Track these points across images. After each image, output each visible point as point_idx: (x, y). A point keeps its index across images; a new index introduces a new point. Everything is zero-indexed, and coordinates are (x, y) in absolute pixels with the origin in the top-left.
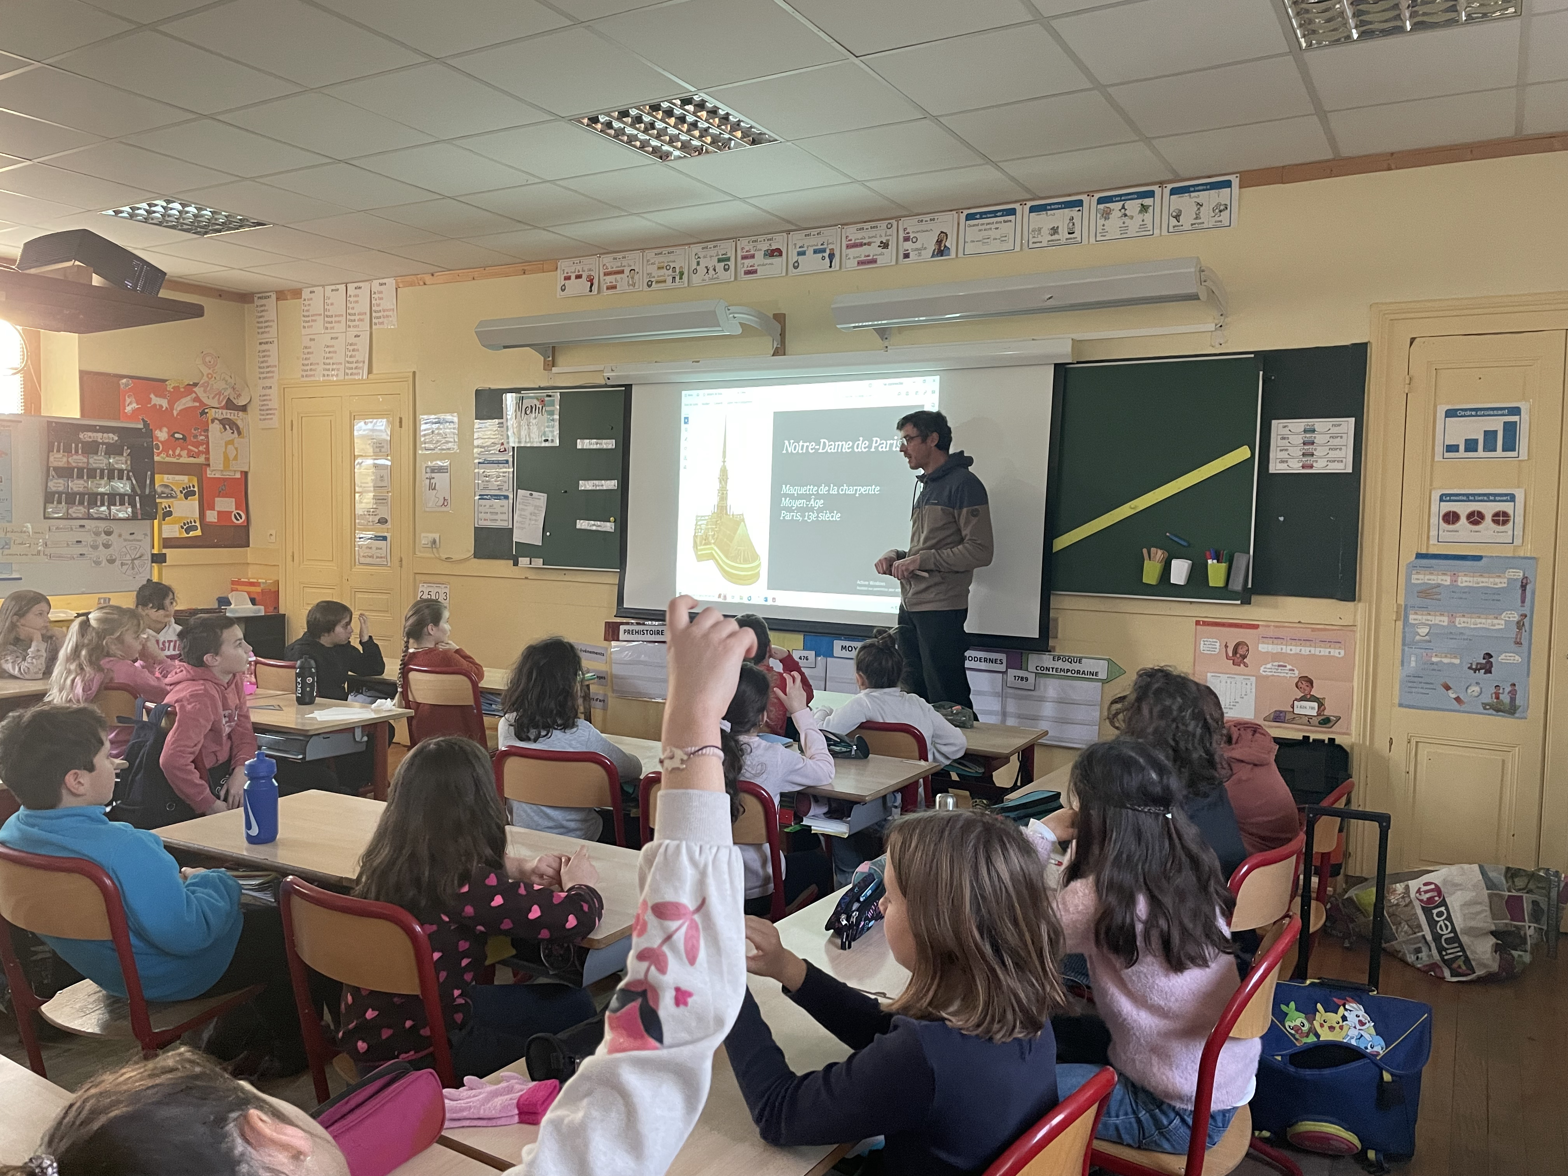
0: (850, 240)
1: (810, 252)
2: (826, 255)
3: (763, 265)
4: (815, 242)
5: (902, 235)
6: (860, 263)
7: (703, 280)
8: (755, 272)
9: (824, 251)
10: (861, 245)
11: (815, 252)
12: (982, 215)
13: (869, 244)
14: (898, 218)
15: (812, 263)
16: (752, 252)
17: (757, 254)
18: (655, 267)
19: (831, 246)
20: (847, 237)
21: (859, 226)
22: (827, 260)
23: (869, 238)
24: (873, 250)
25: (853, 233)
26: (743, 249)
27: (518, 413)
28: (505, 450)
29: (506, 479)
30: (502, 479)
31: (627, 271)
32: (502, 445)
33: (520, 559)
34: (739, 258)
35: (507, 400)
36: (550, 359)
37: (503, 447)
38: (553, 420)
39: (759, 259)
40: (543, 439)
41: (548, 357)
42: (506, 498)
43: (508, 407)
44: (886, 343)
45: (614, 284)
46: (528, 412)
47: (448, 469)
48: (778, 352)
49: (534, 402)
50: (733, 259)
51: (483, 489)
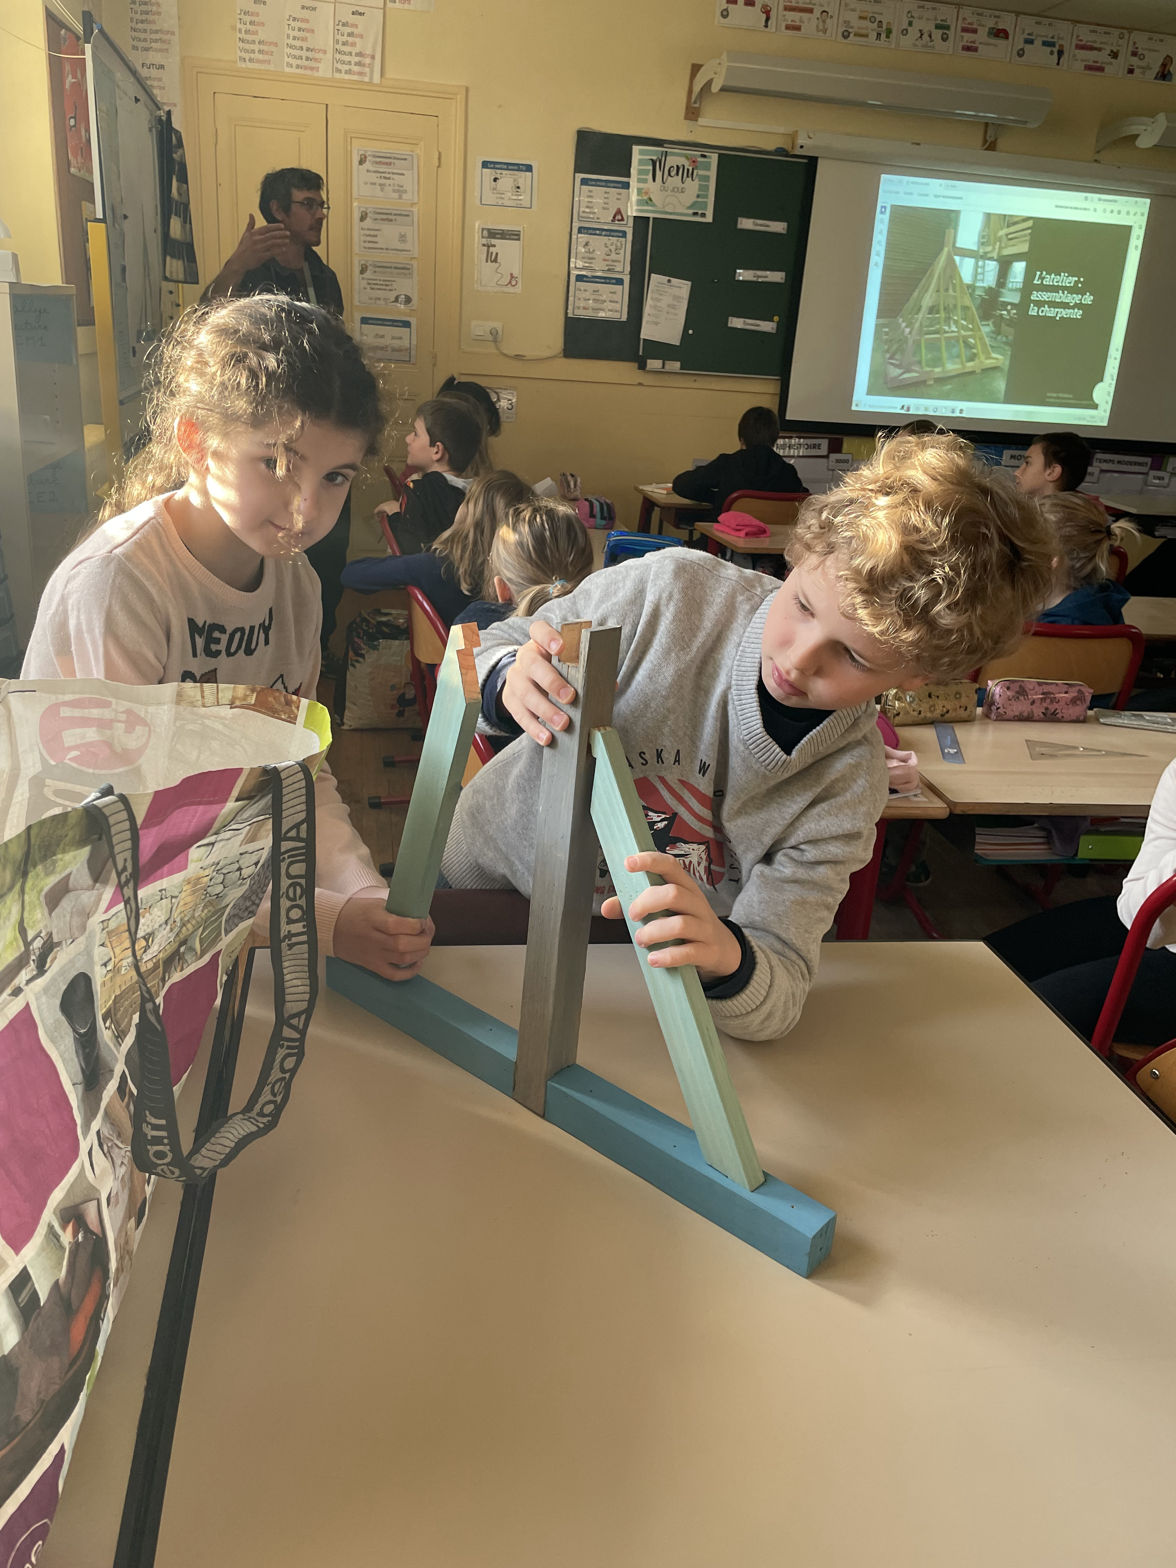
0: (1081, 40)
1: (1038, 43)
2: (1055, 50)
3: (986, 44)
4: (1043, 31)
5: (1131, 48)
6: (1088, 68)
7: (915, 45)
8: (975, 50)
9: (1052, 45)
10: (1091, 48)
11: (1045, 44)
13: (1099, 49)
14: (1131, 30)
15: (1038, 53)
16: (974, 26)
17: (980, 29)
18: (856, 15)
19: (1061, 42)
20: (1078, 36)
21: (1093, 27)
22: (1056, 55)
23: (1101, 43)
24: (1102, 57)
25: (1085, 34)
26: (964, 19)
27: (659, 174)
28: (622, 220)
29: (620, 257)
30: (614, 256)
31: (817, 11)
32: (619, 212)
33: (649, 361)
34: (959, 29)
35: (641, 153)
36: (697, 105)
37: (619, 215)
38: (707, 188)
39: (982, 35)
40: (691, 212)
41: (695, 102)
42: (620, 282)
43: (641, 162)
44: (1097, 157)
45: (798, 23)
46: (673, 173)
47: (519, 235)
48: (991, 147)
49: (681, 161)
50: (953, 28)
51: (584, 268)
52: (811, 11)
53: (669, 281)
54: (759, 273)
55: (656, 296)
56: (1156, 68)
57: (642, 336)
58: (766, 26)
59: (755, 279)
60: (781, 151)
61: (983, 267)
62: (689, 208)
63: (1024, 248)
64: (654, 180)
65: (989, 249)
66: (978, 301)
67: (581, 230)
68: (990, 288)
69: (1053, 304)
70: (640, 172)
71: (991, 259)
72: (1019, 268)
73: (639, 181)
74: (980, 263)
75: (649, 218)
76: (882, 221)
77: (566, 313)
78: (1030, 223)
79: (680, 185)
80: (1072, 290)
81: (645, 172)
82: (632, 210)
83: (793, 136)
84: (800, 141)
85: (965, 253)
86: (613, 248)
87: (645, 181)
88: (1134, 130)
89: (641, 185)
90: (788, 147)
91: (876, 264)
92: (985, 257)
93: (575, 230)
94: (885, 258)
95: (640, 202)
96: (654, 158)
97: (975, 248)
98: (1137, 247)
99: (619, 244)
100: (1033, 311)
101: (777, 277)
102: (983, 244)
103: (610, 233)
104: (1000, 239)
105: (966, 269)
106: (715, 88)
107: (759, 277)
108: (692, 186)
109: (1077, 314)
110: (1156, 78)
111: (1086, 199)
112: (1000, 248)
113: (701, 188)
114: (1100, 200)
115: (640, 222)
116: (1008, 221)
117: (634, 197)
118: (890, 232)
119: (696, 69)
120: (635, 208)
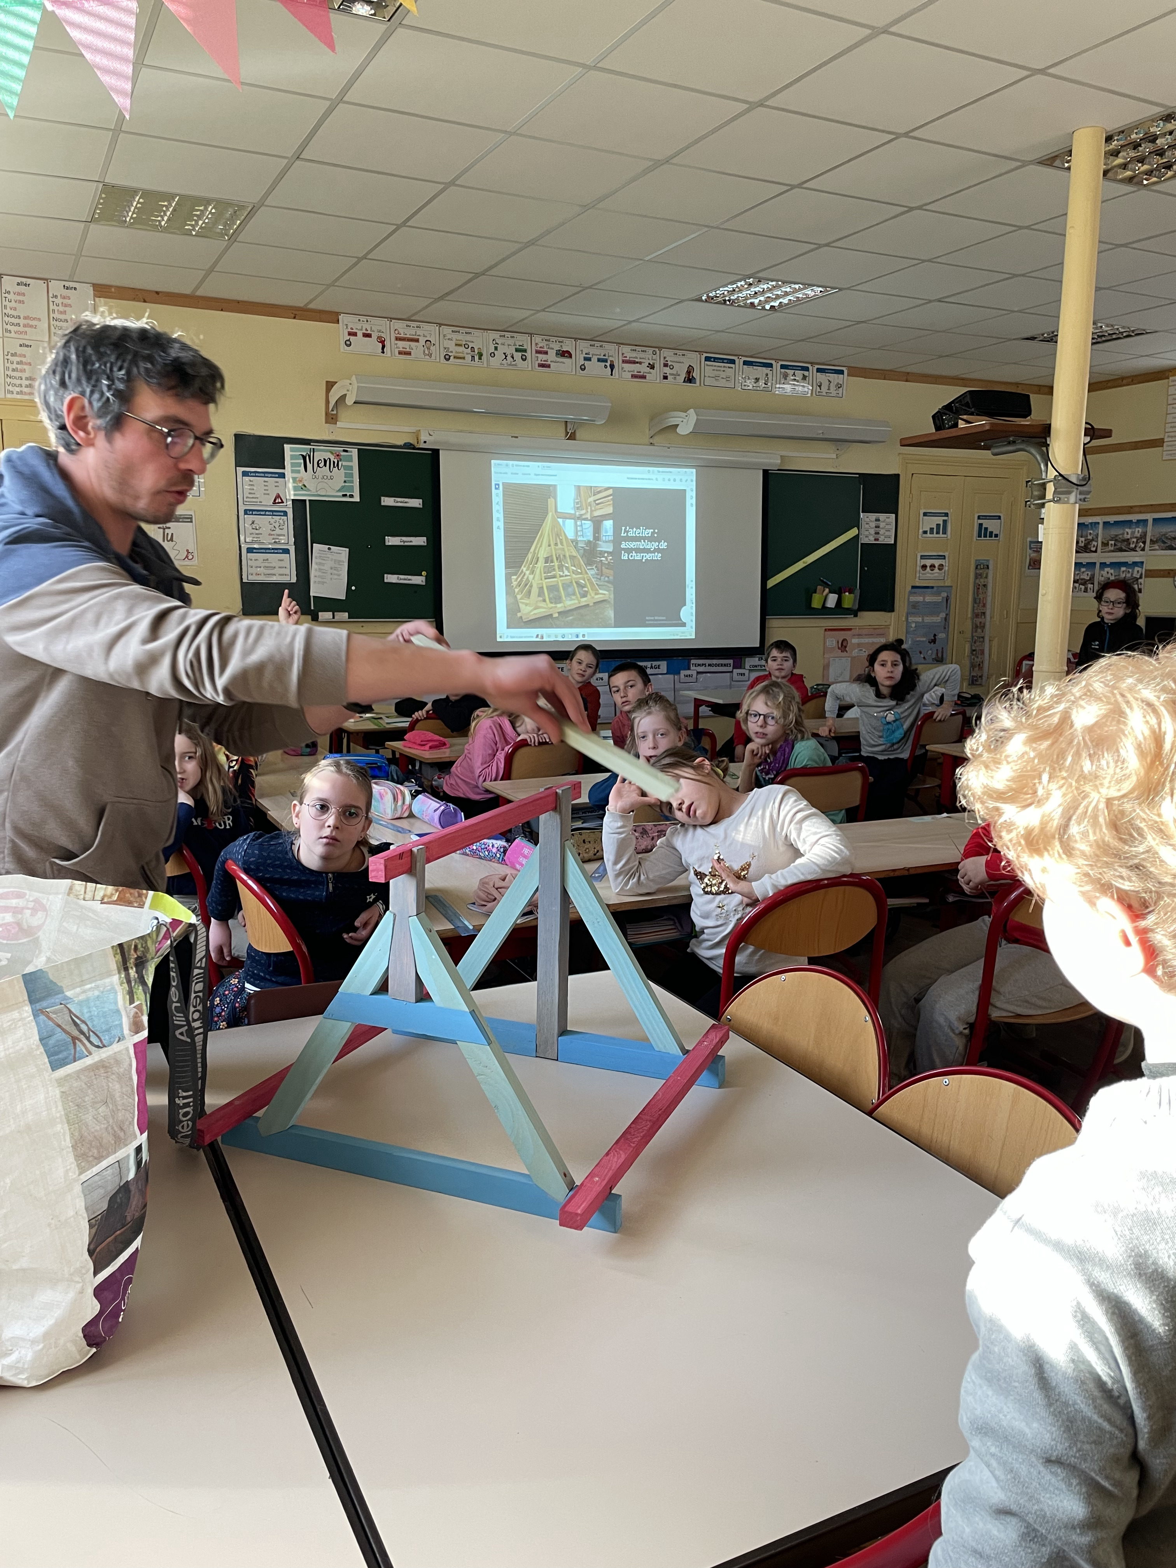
0: (626, 357)
1: (594, 359)
2: (608, 364)
3: (555, 362)
4: (596, 352)
5: (662, 362)
6: (633, 376)
7: (501, 364)
8: (549, 366)
9: (606, 361)
10: (635, 362)
11: (599, 360)
12: (715, 360)
13: (640, 363)
14: (660, 348)
15: (594, 367)
16: (545, 349)
17: (549, 351)
18: (453, 343)
19: (611, 359)
20: (623, 354)
21: (634, 348)
22: (609, 368)
23: (641, 358)
24: (643, 369)
25: (628, 352)
26: (536, 344)
27: (309, 466)
28: (282, 502)
29: (285, 532)
30: (278, 531)
31: (422, 341)
32: (278, 496)
33: (320, 614)
34: (534, 352)
35: (292, 450)
36: (335, 412)
37: (278, 499)
38: (351, 475)
39: (552, 356)
40: (341, 494)
41: (332, 410)
42: (286, 551)
43: (292, 457)
44: (651, 441)
45: (408, 350)
46: (322, 465)
47: (191, 518)
48: (572, 437)
49: (327, 455)
50: (529, 351)
51: (252, 542)
52: (417, 341)
53: (329, 549)
54: (404, 539)
55: (319, 561)
56: (683, 375)
57: (312, 594)
58: (383, 352)
59: (402, 544)
60: (408, 445)
61: (581, 526)
62: (339, 491)
63: (610, 510)
64: (306, 471)
65: (583, 512)
66: (582, 551)
67: (246, 512)
68: (589, 541)
69: (638, 551)
70: (293, 465)
71: (586, 519)
72: (608, 524)
73: (293, 471)
74: (579, 523)
75: (305, 501)
76: (497, 495)
77: (241, 579)
78: (610, 492)
79: (329, 474)
80: (651, 539)
81: (299, 465)
82: (291, 494)
83: (417, 434)
84: (423, 438)
85: (566, 516)
86: (277, 525)
87: (299, 472)
88: (673, 421)
89: (295, 475)
90: (413, 441)
91: (498, 528)
92: (580, 518)
93: (241, 513)
94: (505, 523)
95: (295, 489)
96: (304, 454)
97: (573, 512)
98: (692, 505)
99: (281, 521)
100: (625, 557)
101: (421, 541)
102: (578, 508)
103: (273, 513)
104: (590, 504)
105: (569, 528)
106: (350, 401)
107: (404, 542)
108: (339, 475)
109: (658, 556)
110: (684, 381)
111: (649, 471)
112: (592, 511)
113: (346, 475)
114: (659, 472)
115: (298, 504)
116: (594, 491)
117: (290, 485)
118: (505, 503)
119: (330, 385)
120: (292, 493)
